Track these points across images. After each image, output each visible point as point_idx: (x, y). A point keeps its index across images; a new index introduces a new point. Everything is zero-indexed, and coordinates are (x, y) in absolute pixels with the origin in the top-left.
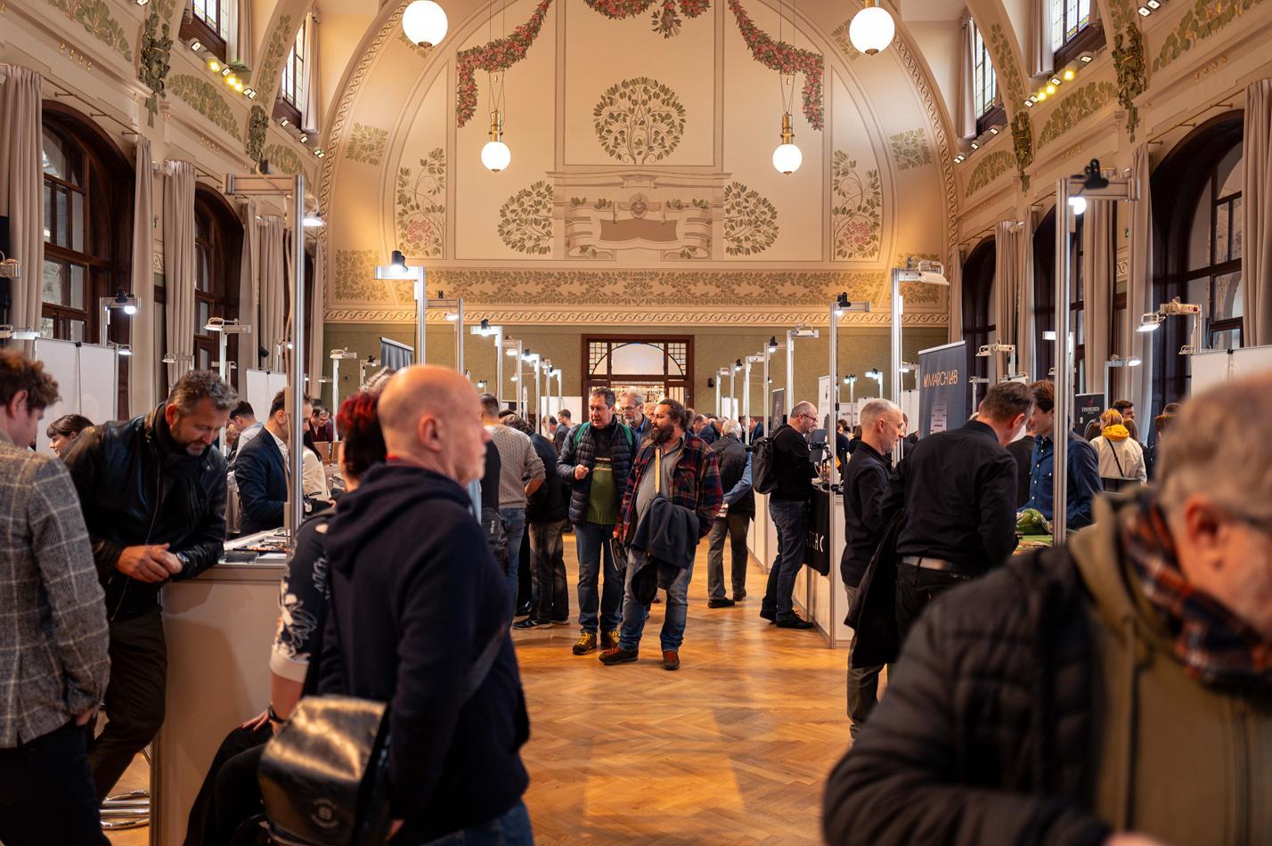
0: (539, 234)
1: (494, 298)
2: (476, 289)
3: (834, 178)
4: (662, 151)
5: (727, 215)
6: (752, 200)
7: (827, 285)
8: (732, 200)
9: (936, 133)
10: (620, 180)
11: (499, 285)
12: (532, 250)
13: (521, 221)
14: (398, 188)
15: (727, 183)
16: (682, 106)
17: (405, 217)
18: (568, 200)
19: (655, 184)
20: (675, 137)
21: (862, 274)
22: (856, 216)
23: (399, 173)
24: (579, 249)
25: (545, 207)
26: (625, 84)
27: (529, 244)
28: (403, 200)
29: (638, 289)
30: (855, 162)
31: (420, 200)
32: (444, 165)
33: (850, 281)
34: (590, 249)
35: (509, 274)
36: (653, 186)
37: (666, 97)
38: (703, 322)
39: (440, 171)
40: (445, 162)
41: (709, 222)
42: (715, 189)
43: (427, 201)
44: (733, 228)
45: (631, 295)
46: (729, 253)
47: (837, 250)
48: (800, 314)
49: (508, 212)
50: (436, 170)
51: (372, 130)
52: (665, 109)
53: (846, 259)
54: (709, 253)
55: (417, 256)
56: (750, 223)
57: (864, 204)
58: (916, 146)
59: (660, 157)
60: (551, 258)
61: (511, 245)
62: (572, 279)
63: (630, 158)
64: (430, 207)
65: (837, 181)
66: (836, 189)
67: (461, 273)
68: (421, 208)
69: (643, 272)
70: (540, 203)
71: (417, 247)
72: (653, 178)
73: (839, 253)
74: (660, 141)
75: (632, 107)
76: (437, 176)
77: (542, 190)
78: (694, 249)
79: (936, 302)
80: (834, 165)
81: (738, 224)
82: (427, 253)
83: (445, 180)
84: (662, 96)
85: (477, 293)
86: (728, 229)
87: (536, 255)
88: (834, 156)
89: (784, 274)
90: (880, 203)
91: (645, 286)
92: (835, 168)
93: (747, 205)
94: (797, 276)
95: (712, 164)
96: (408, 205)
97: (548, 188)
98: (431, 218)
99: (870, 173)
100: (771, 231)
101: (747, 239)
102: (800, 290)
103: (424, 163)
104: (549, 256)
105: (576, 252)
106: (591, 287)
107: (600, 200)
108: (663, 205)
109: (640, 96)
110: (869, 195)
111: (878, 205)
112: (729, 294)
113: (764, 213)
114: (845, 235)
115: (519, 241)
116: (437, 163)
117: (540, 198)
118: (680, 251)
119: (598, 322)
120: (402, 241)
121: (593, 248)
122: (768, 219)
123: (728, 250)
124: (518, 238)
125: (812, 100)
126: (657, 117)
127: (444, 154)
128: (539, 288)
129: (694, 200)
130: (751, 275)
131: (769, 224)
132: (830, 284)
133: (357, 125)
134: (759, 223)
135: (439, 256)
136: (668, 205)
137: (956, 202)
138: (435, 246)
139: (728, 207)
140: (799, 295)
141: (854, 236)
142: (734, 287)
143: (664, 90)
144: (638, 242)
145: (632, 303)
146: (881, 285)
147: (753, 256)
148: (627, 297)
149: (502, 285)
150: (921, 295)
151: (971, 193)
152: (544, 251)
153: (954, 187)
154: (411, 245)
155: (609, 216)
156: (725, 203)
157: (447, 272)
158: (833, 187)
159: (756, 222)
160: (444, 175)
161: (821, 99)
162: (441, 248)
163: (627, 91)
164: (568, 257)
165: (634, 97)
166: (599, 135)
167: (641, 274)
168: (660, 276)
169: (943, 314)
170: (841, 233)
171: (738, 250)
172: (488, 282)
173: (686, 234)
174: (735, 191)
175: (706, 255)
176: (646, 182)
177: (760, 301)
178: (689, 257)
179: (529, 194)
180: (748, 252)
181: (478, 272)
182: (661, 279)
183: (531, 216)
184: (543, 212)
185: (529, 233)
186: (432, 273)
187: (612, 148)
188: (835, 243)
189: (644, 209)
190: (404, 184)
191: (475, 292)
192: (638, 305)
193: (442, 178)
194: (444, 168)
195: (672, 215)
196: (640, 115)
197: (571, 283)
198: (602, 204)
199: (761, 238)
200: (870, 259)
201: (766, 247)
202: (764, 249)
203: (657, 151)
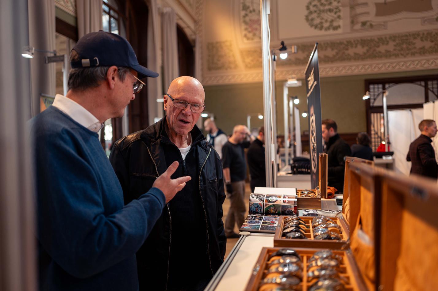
0: (333, 18)
1: (304, 61)
12: (328, 29)
13: (320, 11)
17: (247, 18)
24: (361, 25)
27: (326, 25)
28: (245, 8)
29: (404, 46)
31: (255, 7)
34: (368, 24)
45: (400, 51)
49: (311, 7)
55: (255, 41)
60: (341, 32)
61: (314, 27)
62: (357, 44)
68: (256, 11)
69: (408, 34)
71: (254, 35)
91: (410, 43)
96: (248, 10)
105: (358, 26)
106: (370, 48)
115: (319, 24)
118: (435, 17)
119: (376, 71)
120: (245, 32)
121: (371, 22)
128: (334, 52)
144: (404, 14)
145: (400, 56)
148: (396, 52)
152: (336, 28)
154: (251, 34)
164: (353, 30)
168: (421, 36)
183: (326, 7)
184: (335, 3)
192: (405, 57)
197: (356, 47)
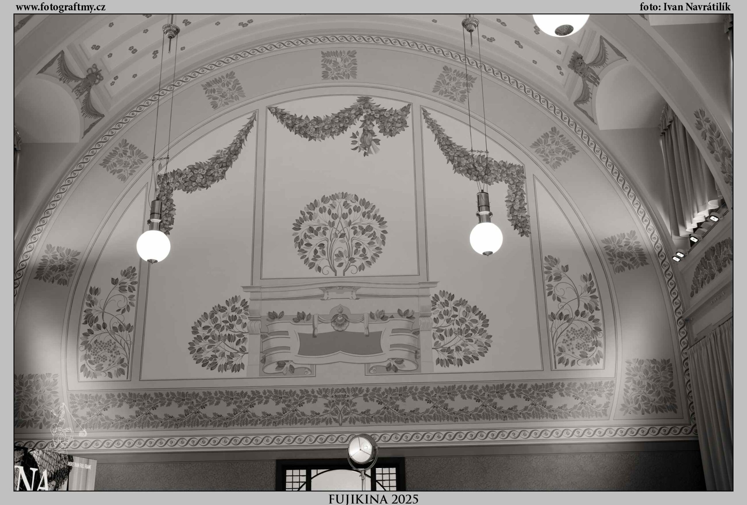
0: (233, 351)
1: (179, 422)
2: (160, 412)
3: (547, 283)
4: (364, 262)
5: (435, 325)
6: (462, 309)
7: (551, 397)
8: (439, 309)
9: (649, 235)
10: (320, 292)
11: (185, 407)
12: (224, 368)
13: (213, 337)
14: (86, 307)
15: (434, 291)
16: (383, 218)
17: (91, 337)
18: (264, 313)
19: (357, 295)
20: (377, 248)
21: (588, 382)
22: (574, 322)
23: (88, 293)
24: (275, 365)
25: (240, 321)
26: (324, 200)
27: (221, 361)
28: (90, 320)
29: (340, 407)
30: (567, 267)
31: (107, 319)
32: (136, 283)
33: (575, 390)
34: (287, 365)
35: (198, 394)
36: (355, 297)
37: (367, 210)
38: (414, 443)
39: (131, 289)
40: (137, 280)
41: (417, 332)
42: (421, 298)
43: (115, 320)
44: (442, 338)
45: (332, 414)
46: (439, 365)
47: (557, 358)
48: (524, 429)
49: (200, 329)
50: (127, 288)
51: (64, 251)
52: (366, 222)
53: (569, 366)
54: (418, 366)
55: (99, 378)
56: (460, 332)
57: (582, 309)
58: (630, 248)
59: (362, 268)
60: (245, 376)
61: (201, 364)
62: (267, 398)
63: (330, 270)
64: (117, 326)
65: (550, 286)
66: (550, 294)
67: (145, 394)
68: (108, 327)
69: (345, 388)
70: (234, 318)
71: (100, 368)
72: (354, 289)
73: (561, 361)
74: (361, 253)
75: (332, 220)
76: (128, 294)
77: (238, 305)
78: (400, 361)
79: (676, 412)
80: (545, 270)
81: (448, 334)
82: (110, 375)
83: (135, 298)
84: (363, 209)
85: (161, 416)
86: (437, 339)
87: (228, 373)
88: (544, 262)
89: (502, 386)
90: (599, 307)
91: (348, 403)
92: (546, 273)
93: (456, 313)
94: (517, 387)
95: (417, 273)
96: (95, 325)
97: (244, 303)
98: (119, 339)
99: (584, 277)
100: (484, 340)
101: (458, 349)
102: (521, 403)
103: (115, 282)
104: (242, 373)
105: (272, 368)
106: (288, 406)
107: (298, 313)
108: (367, 317)
109: (340, 210)
110: (586, 299)
111: (597, 309)
112: (441, 409)
113: (475, 321)
114: (564, 341)
115: (211, 359)
116: (128, 282)
117: (234, 314)
118: (385, 364)
119: (295, 445)
120: (84, 362)
121: (292, 364)
122: (480, 327)
123: (438, 361)
124: (209, 355)
125: (516, 207)
126: (358, 229)
127: (137, 272)
128: (230, 409)
129: (399, 310)
130: (465, 388)
131: (482, 332)
132: (554, 395)
133: (49, 247)
134: (470, 332)
135: (123, 377)
136: (372, 316)
137: (681, 303)
138: (120, 366)
139: (436, 316)
140: (520, 408)
141: (574, 343)
142: (448, 401)
143: (364, 202)
144: (341, 356)
145: (334, 423)
146: (611, 394)
147: (466, 367)
148: (328, 416)
149: (189, 407)
150: (657, 405)
151: (697, 292)
152: (237, 368)
153: (676, 288)
154: (94, 367)
155: (307, 329)
156: (432, 312)
157: (130, 394)
158: (547, 292)
159: (467, 330)
160: (135, 293)
161: (526, 207)
162: (126, 369)
163: (327, 206)
165: (334, 211)
166: (298, 249)
167: (344, 390)
168: (365, 392)
169: (685, 425)
170: (561, 340)
171: (450, 361)
172: (174, 404)
173: (392, 346)
174: (442, 300)
175: (414, 367)
176: (348, 294)
177: (477, 416)
178: (396, 370)
179: (223, 309)
180: (460, 363)
181: (164, 393)
182: (365, 395)
183: (225, 332)
184: (238, 328)
185: (221, 350)
186: (113, 396)
187: (311, 261)
188: (554, 350)
189: (346, 321)
190: (92, 303)
191: (159, 416)
192: (341, 425)
193: (132, 296)
194: (136, 286)
195: (375, 327)
196: (340, 228)
197: (266, 402)
198: (301, 317)
199: (473, 348)
200: (594, 366)
201: (480, 357)
202: (478, 359)
203: (359, 262)
